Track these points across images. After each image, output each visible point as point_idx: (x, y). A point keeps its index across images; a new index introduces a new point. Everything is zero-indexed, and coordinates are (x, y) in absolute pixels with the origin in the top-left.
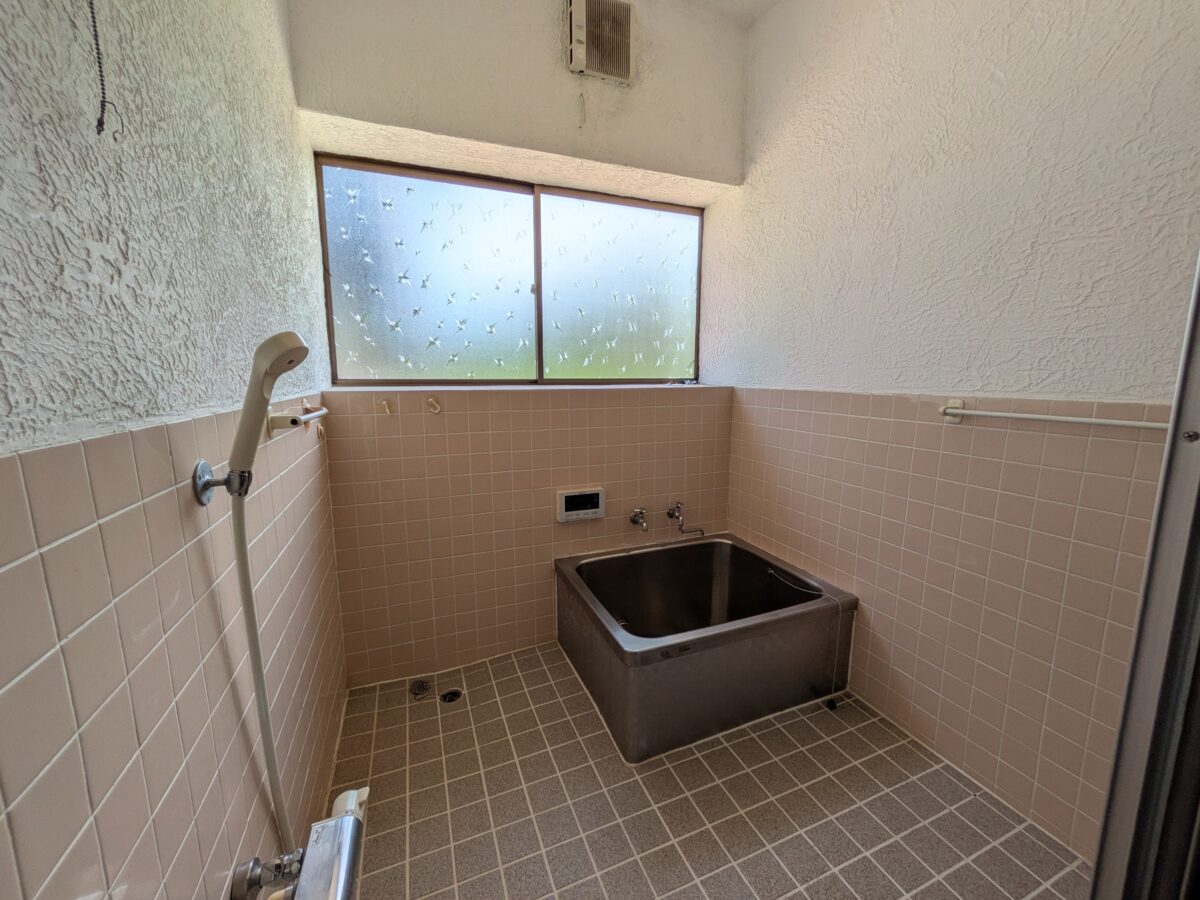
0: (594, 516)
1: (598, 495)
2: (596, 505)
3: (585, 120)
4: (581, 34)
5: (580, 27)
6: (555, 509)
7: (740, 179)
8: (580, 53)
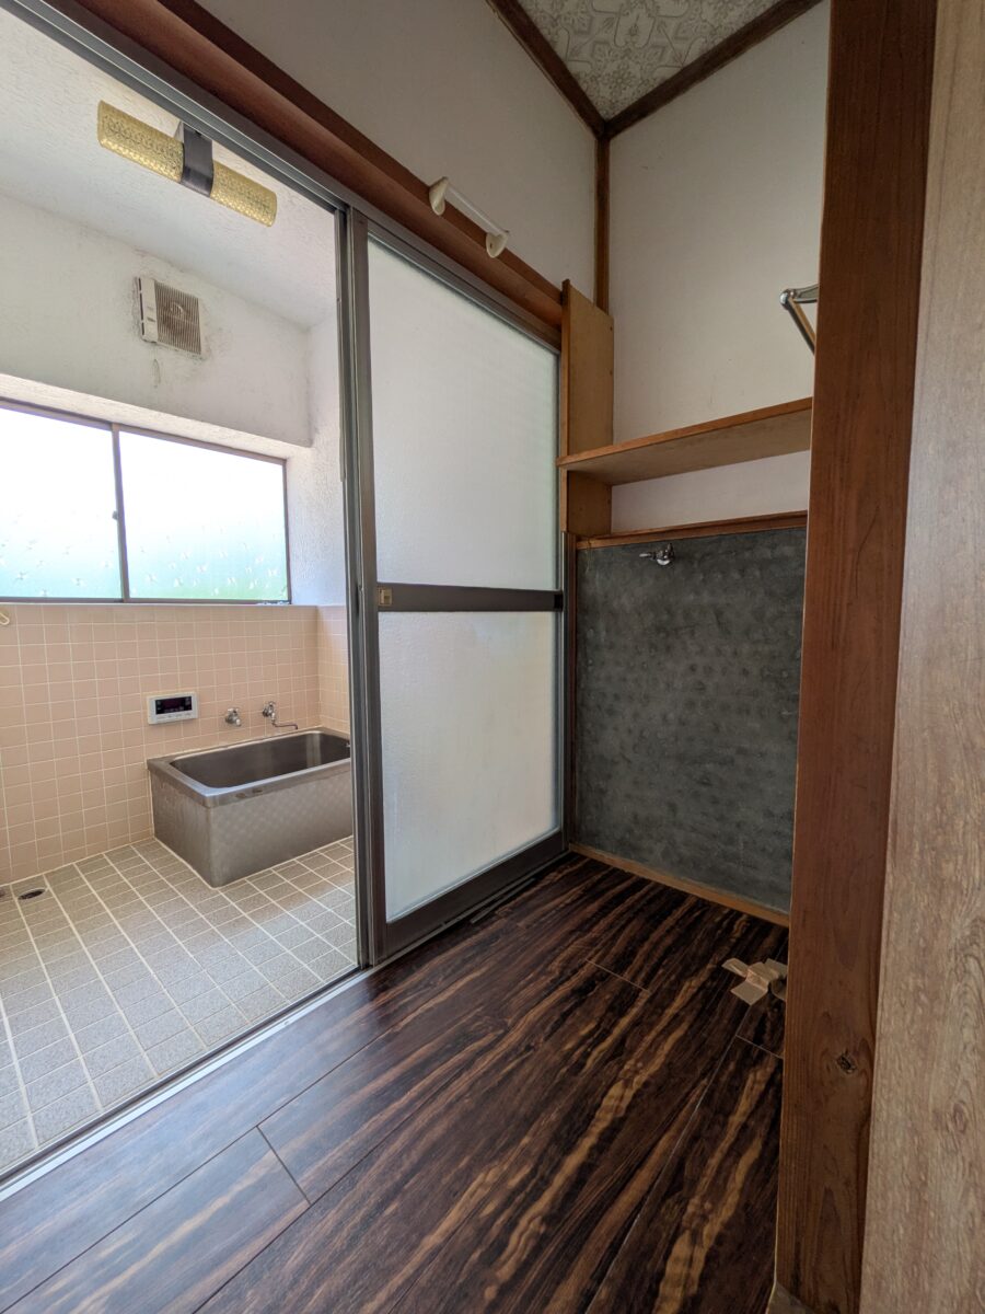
0: (188, 717)
1: (190, 698)
2: (188, 708)
3: (160, 381)
4: (152, 313)
5: (151, 309)
6: (145, 713)
7: (309, 443)
8: (152, 329)
